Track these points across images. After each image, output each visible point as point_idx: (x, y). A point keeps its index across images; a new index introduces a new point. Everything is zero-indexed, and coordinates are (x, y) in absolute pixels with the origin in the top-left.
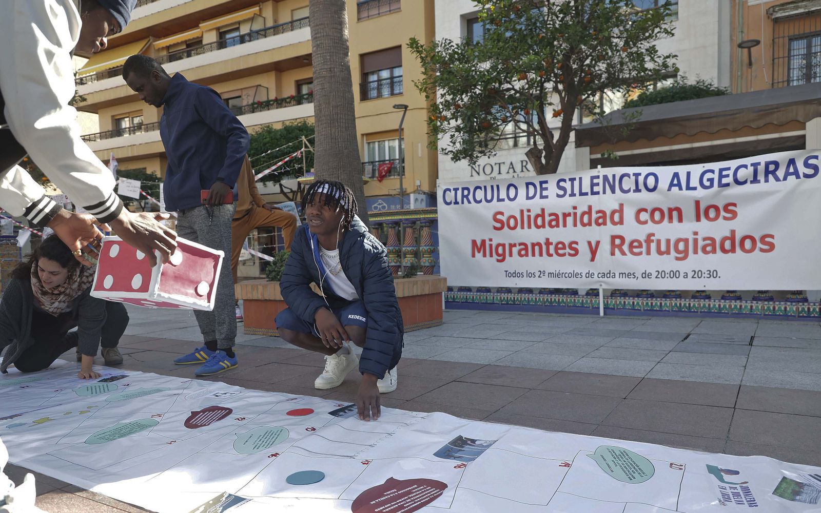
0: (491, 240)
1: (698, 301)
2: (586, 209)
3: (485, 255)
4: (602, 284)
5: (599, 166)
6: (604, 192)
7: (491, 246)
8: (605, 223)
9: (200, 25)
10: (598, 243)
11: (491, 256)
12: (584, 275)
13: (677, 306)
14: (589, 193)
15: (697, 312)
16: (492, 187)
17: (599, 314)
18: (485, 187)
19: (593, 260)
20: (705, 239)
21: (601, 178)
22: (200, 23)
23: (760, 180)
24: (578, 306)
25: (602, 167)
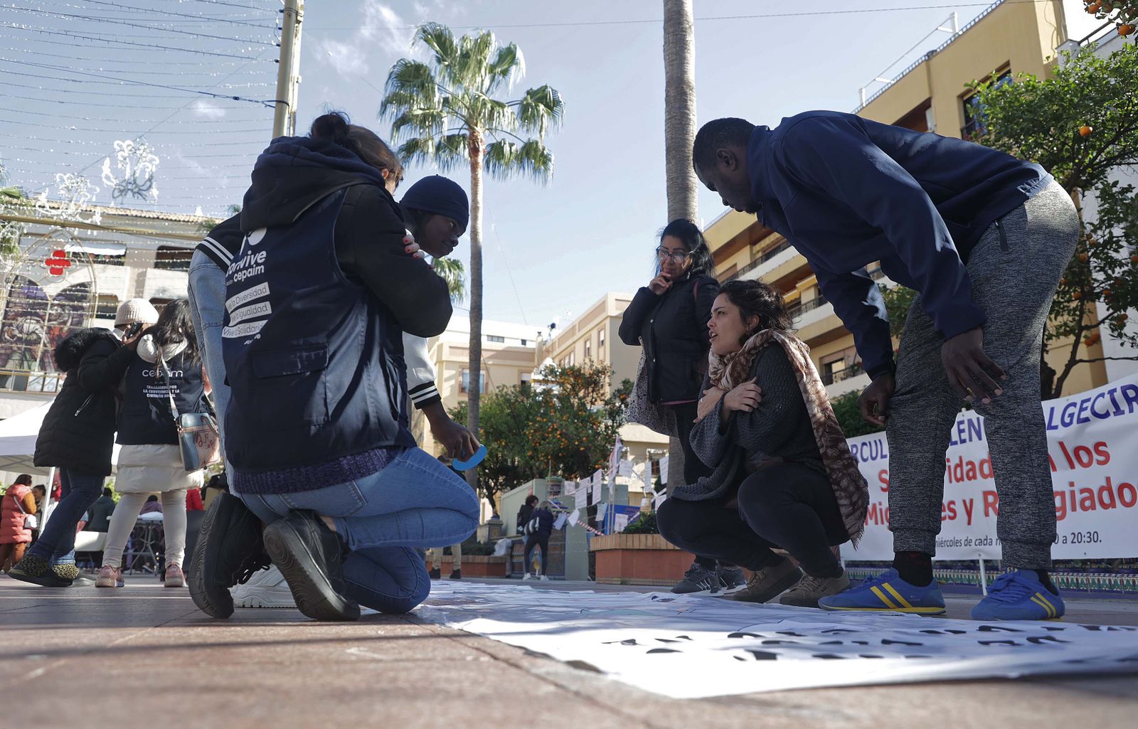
0: (880, 504)
1: (1087, 575)
2: (958, 462)
3: (876, 523)
4: (981, 554)
5: (963, 409)
6: (971, 440)
7: (881, 510)
8: (974, 477)
9: (797, 285)
10: (971, 501)
11: (883, 523)
12: (962, 542)
13: (1064, 582)
14: (959, 442)
15: (1087, 590)
16: (875, 441)
17: (982, 594)
18: (870, 443)
19: (969, 523)
20: (1082, 491)
21: (966, 422)
22: (797, 283)
23: (1124, 411)
24: (966, 584)
25: (967, 410)
